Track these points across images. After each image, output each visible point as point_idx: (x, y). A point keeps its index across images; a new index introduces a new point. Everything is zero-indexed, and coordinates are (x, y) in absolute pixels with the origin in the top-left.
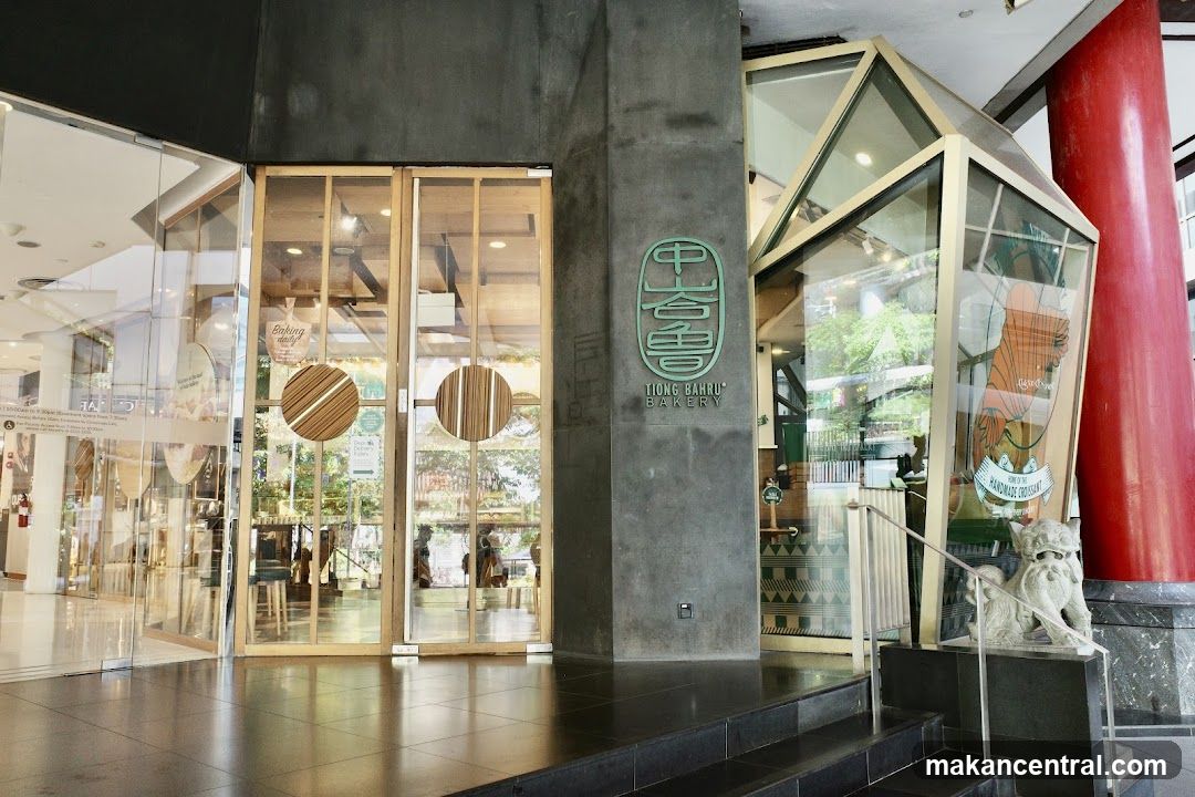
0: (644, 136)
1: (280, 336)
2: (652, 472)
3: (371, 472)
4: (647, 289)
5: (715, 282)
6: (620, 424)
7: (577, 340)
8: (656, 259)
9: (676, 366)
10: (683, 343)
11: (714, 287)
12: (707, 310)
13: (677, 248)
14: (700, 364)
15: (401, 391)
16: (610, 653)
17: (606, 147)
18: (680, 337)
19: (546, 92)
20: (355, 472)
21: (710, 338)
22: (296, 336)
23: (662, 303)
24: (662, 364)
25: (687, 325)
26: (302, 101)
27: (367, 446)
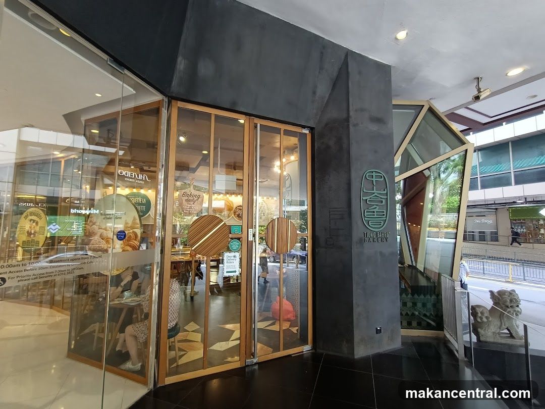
0: (362, 123)
1: (187, 198)
2: (367, 271)
3: (235, 272)
4: (364, 191)
5: (386, 190)
6: (355, 250)
7: (331, 210)
8: (367, 177)
9: (375, 224)
10: (377, 215)
11: (386, 192)
12: (384, 201)
13: (374, 174)
14: (382, 224)
15: (250, 230)
16: (353, 354)
17: (349, 125)
18: (375, 212)
19: (318, 94)
20: (227, 272)
21: (385, 213)
22: (195, 199)
23: (370, 197)
24: (370, 224)
25: (378, 207)
26: (205, 68)
27: (233, 258)
